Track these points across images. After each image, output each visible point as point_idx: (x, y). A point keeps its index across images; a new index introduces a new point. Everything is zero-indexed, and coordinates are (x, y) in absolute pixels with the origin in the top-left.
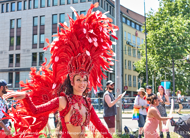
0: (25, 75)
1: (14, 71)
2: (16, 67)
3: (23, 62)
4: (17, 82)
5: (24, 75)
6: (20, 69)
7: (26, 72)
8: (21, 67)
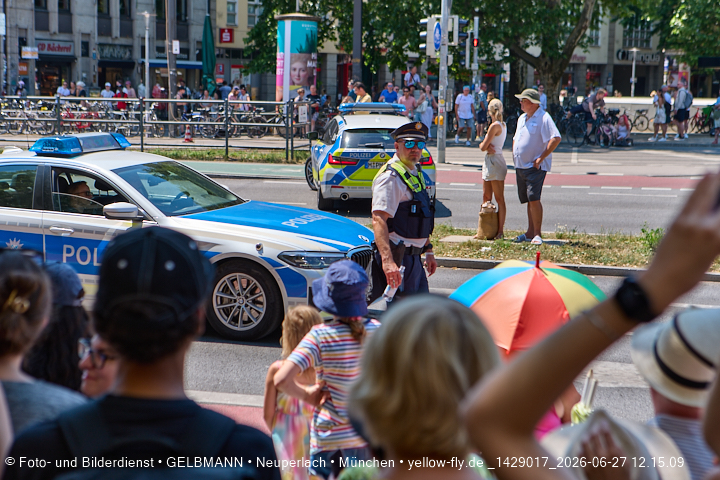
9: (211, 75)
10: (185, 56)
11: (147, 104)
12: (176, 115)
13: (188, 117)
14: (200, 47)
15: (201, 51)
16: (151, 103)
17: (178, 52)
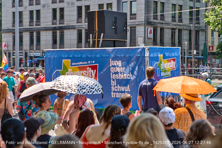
0: (70, 34)
1: (58, 29)
2: (59, 24)
3: (68, 18)
4: (61, 42)
5: (68, 34)
6: (64, 26)
7: (71, 30)
8: (65, 25)
9: (206, 61)
10: (198, 55)
11: (186, 70)
12: (195, 73)
13: (199, 74)
14: (202, 52)
15: (203, 53)
16: (187, 69)
17: (195, 54)
